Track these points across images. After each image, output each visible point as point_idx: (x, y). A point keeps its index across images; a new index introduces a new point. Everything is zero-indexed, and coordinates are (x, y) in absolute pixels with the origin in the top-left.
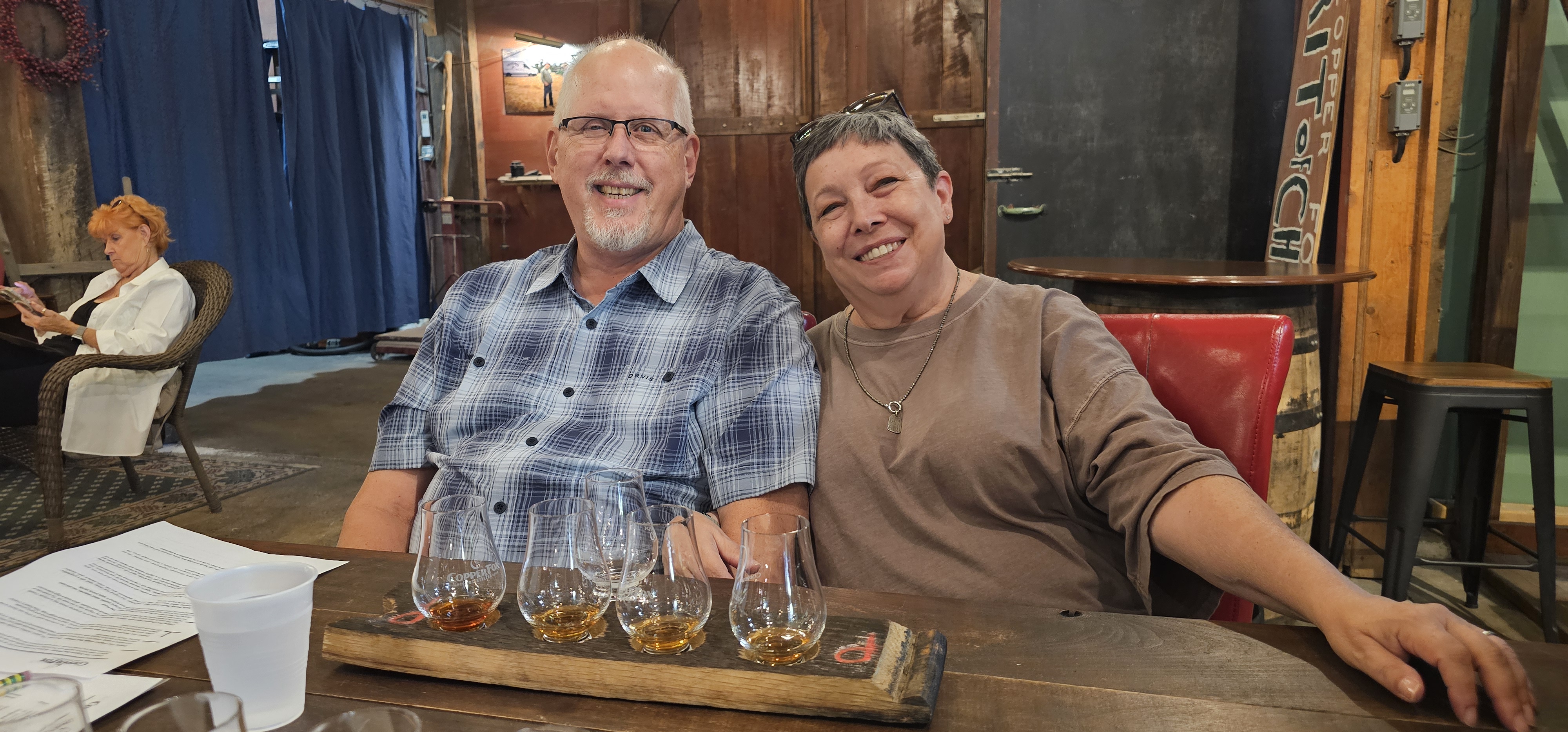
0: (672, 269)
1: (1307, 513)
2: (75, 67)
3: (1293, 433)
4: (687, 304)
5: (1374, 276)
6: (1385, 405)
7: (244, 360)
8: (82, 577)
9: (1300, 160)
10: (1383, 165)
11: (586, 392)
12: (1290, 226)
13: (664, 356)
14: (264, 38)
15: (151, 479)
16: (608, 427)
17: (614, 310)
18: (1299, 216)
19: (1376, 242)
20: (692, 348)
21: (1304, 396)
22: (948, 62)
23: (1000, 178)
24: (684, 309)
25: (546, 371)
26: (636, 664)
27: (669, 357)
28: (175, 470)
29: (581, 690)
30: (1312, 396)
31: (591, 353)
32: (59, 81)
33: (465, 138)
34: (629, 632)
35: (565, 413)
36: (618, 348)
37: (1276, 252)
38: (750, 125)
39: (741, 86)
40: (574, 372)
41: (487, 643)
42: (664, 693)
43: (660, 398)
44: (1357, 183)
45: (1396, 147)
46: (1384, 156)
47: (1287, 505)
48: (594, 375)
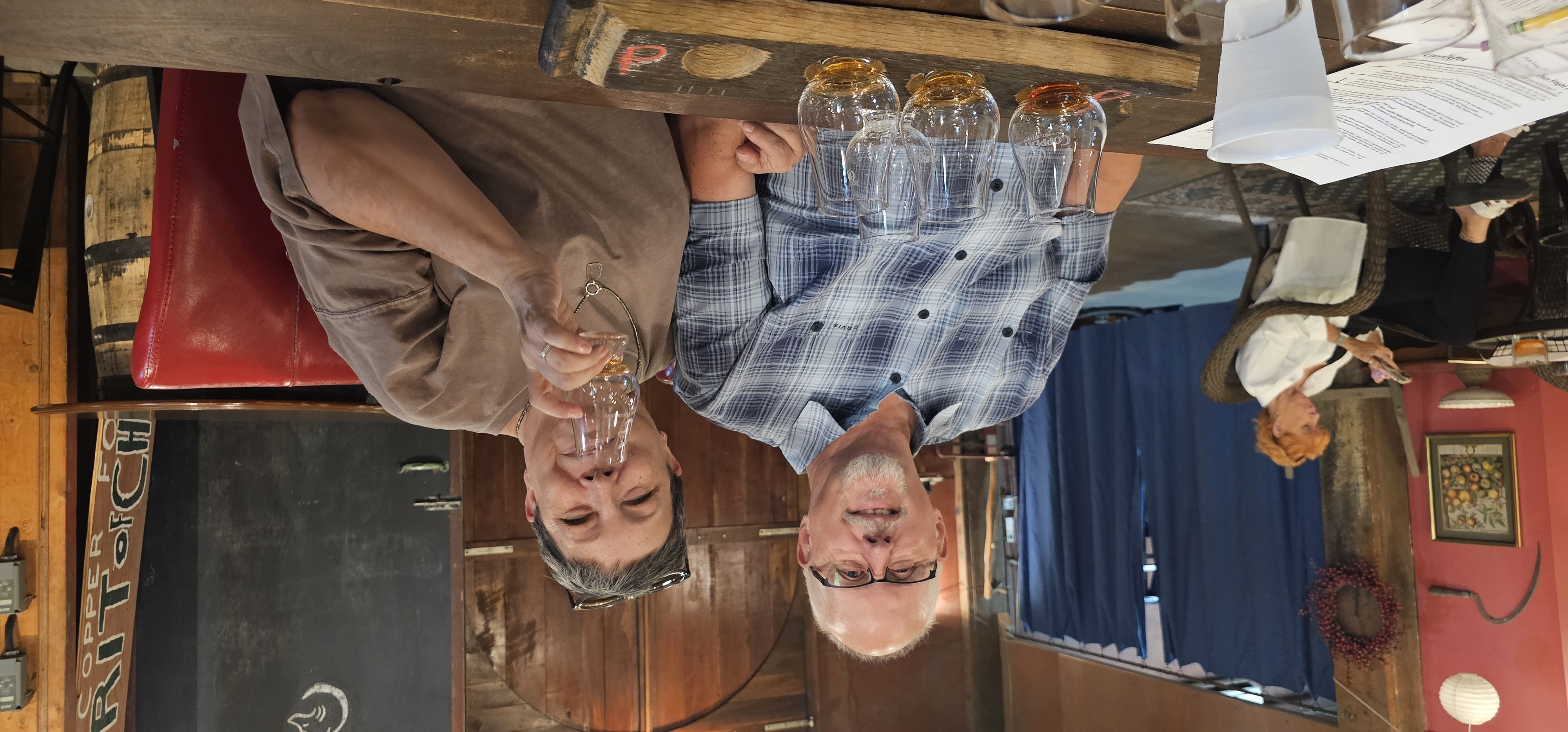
0: (813, 432)
1: (95, 150)
2: (1331, 579)
3: (118, 238)
4: (798, 399)
5: (33, 409)
6: (11, 266)
7: (1187, 304)
8: (1411, 136)
9: (123, 526)
10: (29, 525)
11: (906, 314)
12: (130, 455)
13: (823, 348)
14: (1157, 606)
15: (1282, 192)
16: (884, 279)
17: (872, 390)
18: (120, 467)
19: (33, 442)
20: (792, 354)
21: (107, 279)
22: (500, 605)
23: (448, 500)
24: (801, 394)
25: (945, 332)
26: (882, 48)
27: (818, 347)
28: (1259, 201)
29: (940, 19)
30: (97, 278)
31: (898, 351)
32: (1345, 567)
33: (973, 517)
34: (885, 79)
35: (929, 294)
36: (866, 351)
37: (145, 428)
38: (699, 537)
39: (708, 574)
40: (918, 333)
41: (1036, 71)
42: (853, 16)
43: (827, 306)
44: (58, 505)
45: (16, 544)
46: (29, 534)
47: (120, 159)
48: (897, 329)
